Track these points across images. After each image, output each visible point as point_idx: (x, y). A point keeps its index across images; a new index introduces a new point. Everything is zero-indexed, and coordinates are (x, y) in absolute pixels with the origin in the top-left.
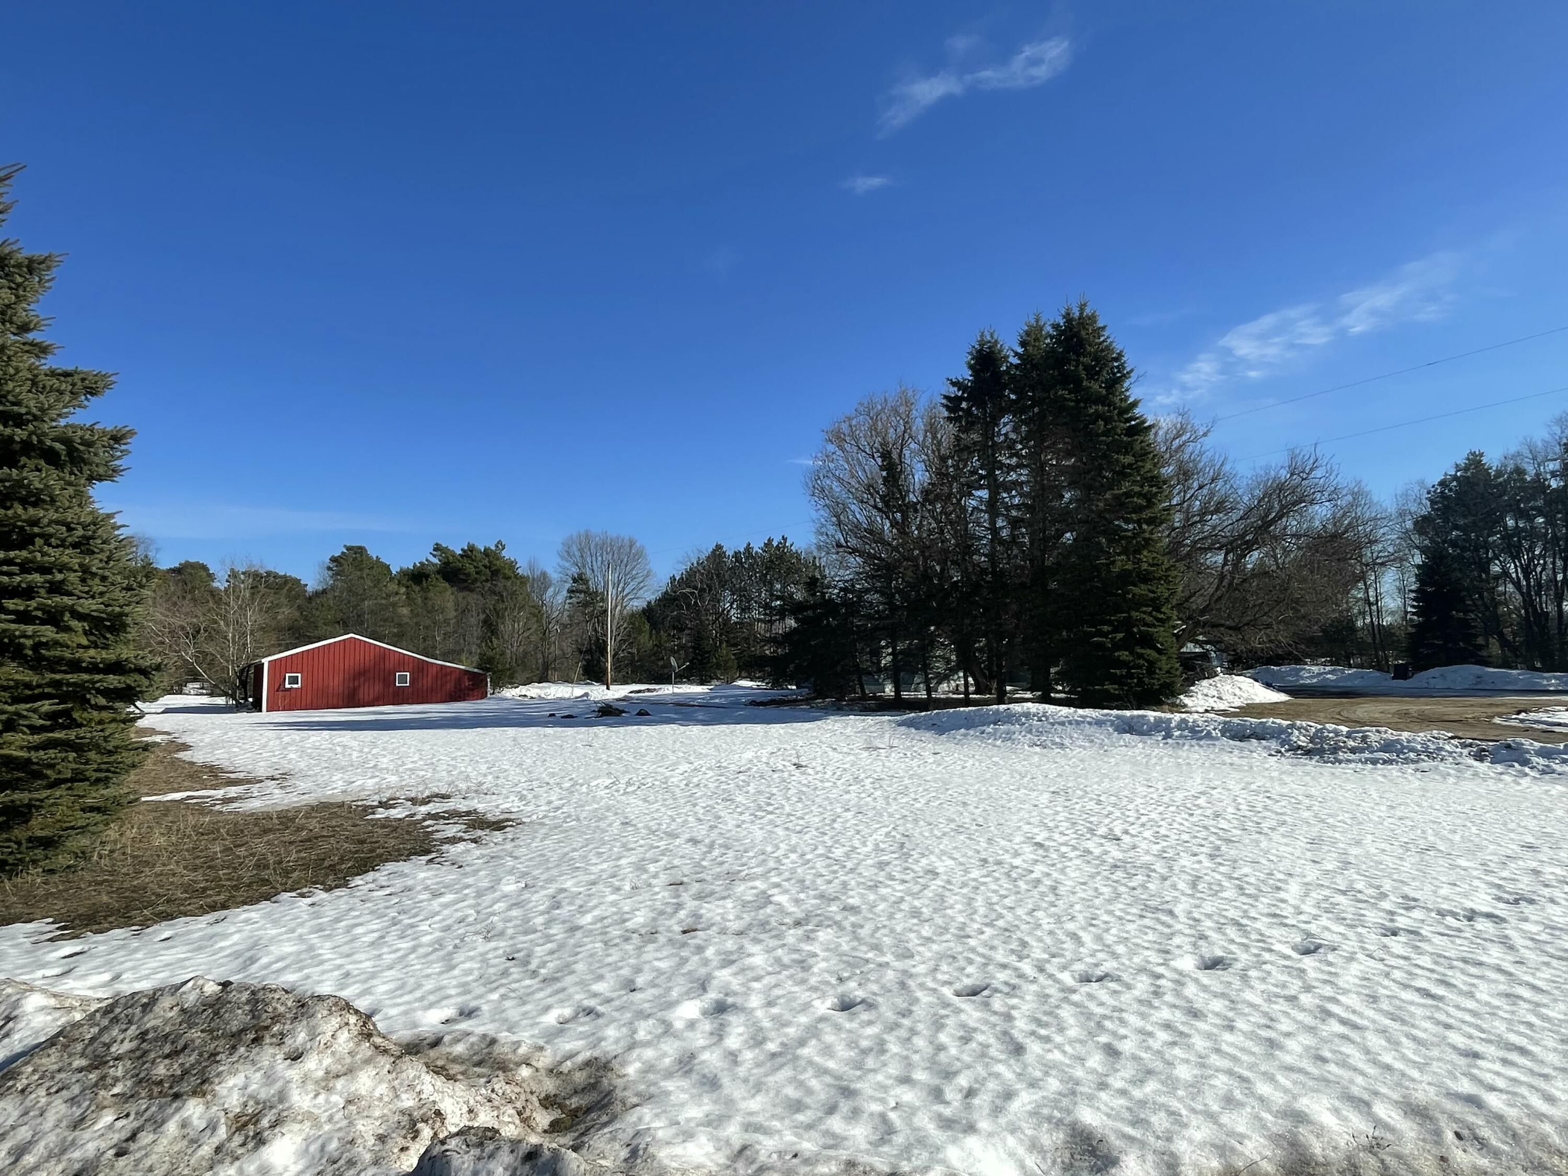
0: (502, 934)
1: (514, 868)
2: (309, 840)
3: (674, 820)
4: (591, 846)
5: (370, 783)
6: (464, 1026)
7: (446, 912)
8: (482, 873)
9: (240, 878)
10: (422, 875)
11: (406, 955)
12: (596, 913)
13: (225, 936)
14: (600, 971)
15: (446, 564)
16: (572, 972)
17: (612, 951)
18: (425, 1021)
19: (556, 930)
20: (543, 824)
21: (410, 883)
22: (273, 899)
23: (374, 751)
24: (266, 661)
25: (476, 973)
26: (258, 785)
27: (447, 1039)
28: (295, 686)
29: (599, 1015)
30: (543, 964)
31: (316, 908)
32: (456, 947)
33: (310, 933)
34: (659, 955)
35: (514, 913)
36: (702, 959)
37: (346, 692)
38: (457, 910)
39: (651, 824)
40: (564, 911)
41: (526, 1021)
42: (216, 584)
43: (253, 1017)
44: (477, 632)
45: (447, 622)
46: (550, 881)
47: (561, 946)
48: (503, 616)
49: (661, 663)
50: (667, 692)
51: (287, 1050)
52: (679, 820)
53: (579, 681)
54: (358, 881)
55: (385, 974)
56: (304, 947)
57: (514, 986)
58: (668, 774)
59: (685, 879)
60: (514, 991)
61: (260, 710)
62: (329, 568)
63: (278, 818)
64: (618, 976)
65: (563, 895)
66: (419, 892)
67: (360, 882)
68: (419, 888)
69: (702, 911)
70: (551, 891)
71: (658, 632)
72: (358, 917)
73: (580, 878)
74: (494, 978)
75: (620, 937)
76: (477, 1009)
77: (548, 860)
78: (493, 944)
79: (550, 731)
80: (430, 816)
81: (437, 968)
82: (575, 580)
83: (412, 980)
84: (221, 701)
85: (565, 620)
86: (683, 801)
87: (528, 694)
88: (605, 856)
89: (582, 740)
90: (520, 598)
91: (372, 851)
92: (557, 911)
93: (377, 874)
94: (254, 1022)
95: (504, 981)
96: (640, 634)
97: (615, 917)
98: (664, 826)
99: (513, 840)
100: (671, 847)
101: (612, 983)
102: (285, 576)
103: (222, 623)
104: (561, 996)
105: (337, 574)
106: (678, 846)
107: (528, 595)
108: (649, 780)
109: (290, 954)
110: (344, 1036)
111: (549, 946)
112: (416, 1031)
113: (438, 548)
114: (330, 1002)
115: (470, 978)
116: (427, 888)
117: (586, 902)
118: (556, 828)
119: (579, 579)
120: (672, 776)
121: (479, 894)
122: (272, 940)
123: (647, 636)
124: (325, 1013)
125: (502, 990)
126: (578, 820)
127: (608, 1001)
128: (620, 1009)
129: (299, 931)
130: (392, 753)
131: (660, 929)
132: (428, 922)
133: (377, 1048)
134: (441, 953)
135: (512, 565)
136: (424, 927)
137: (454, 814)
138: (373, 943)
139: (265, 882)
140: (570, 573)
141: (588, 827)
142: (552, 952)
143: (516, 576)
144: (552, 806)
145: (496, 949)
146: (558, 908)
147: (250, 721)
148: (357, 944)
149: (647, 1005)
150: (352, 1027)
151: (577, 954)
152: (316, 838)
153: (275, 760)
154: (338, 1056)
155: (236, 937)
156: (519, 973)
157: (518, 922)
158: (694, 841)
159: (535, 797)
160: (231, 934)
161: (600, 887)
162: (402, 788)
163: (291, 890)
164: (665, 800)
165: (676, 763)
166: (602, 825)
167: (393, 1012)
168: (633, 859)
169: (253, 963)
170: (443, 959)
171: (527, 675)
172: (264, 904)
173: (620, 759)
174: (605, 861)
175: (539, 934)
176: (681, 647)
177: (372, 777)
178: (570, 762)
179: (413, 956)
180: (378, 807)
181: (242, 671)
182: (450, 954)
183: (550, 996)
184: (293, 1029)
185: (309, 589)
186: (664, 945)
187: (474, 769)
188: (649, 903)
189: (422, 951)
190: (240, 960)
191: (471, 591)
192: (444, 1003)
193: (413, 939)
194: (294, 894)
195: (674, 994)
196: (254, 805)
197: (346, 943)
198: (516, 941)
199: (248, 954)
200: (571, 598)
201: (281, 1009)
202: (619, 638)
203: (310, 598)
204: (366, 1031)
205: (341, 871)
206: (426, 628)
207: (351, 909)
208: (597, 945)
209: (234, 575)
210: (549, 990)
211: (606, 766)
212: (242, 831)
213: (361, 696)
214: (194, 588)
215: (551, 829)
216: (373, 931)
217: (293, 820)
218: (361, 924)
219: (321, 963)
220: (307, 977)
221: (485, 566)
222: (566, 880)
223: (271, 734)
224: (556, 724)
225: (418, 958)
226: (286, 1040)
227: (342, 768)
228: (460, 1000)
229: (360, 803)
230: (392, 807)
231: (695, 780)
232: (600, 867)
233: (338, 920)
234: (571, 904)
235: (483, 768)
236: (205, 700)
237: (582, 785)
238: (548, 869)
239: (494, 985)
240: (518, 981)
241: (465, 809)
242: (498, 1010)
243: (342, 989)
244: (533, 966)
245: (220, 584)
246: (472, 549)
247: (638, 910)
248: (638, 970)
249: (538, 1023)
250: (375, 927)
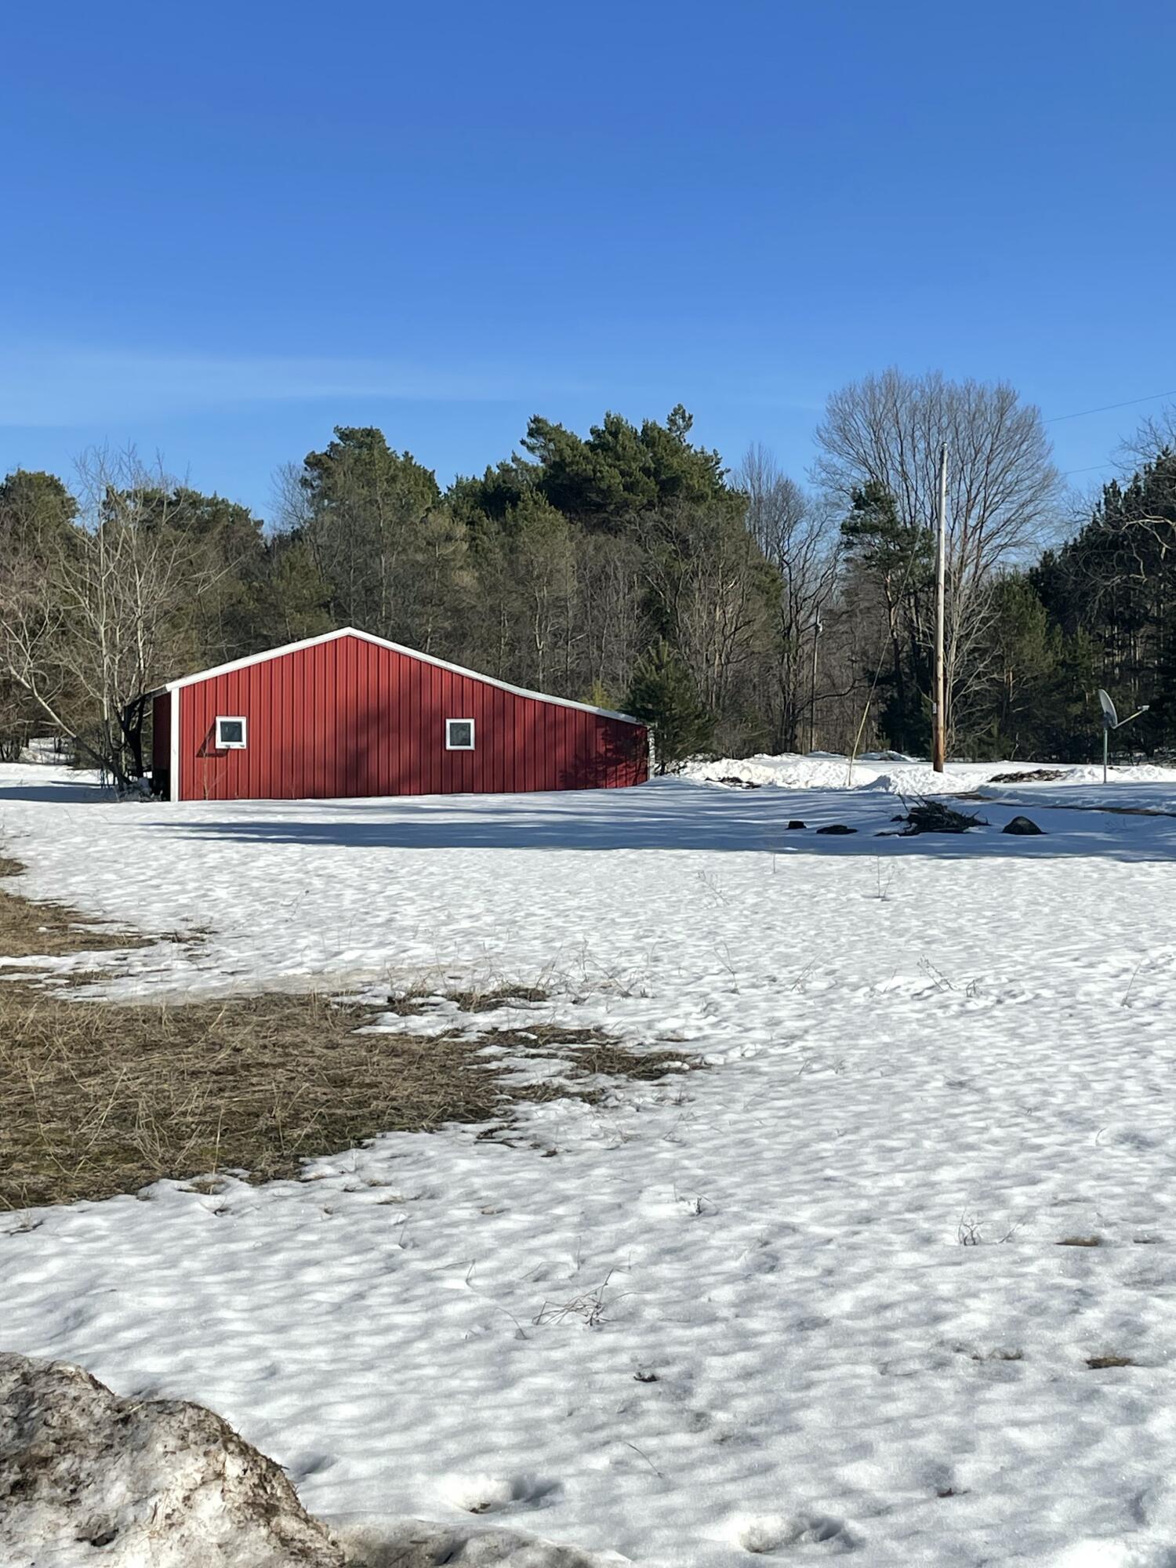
0: (630, 1317)
1: (674, 1166)
2: (232, 1071)
3: (1086, 1086)
4: (866, 1132)
5: (376, 958)
6: (520, 1522)
7: (506, 1253)
8: (600, 1172)
9: (83, 1139)
10: (463, 1165)
11: (407, 1343)
12: (866, 1290)
13: (33, 1261)
14: (870, 1435)
15: (557, 467)
16: (793, 1428)
17: (901, 1388)
18: (427, 1499)
19: (763, 1322)
20: (753, 1072)
21: (434, 1179)
22: (143, 1191)
23: (392, 890)
24: (174, 688)
25: (562, 1402)
26: (143, 951)
27: (474, 1548)
28: (235, 745)
29: (851, 1544)
30: (722, 1401)
31: (228, 1218)
32: (521, 1335)
33: (208, 1272)
34: (1024, 1414)
35: (665, 1270)
36: (1137, 1438)
37: (341, 760)
38: (532, 1251)
39: (1026, 1089)
40: (789, 1278)
41: (666, 1532)
42: (77, 522)
43: (20, 1435)
44: (628, 628)
45: (559, 605)
46: (759, 1202)
47: (773, 1361)
48: (689, 592)
49: (1076, 709)
50: (1088, 780)
51: (83, 1518)
52: (1098, 1087)
53: (864, 752)
54: (323, 1166)
55: (353, 1380)
56: (190, 1301)
57: (652, 1443)
58: (1077, 973)
59: (1106, 1233)
60: (645, 1455)
61: (166, 797)
62: (305, 483)
63: (176, 1020)
64: (910, 1452)
65: (787, 1241)
66: (452, 1203)
67: (329, 1170)
68: (453, 1194)
69: (1148, 1317)
70: (758, 1228)
71: (1069, 631)
72: (314, 1245)
73: (834, 1204)
74: (602, 1418)
75: (927, 1355)
76: (552, 1487)
77: (757, 1156)
78: (607, 1339)
79: (785, 860)
80: (496, 1036)
81: (472, 1378)
82: (860, 502)
83: (413, 1401)
84: (89, 777)
85: (838, 602)
86: (1112, 1041)
87: (744, 777)
88: (899, 1159)
89: (862, 884)
90: (727, 547)
91: (360, 1104)
92: (771, 1278)
93: (365, 1156)
94: (21, 1444)
95: (625, 1429)
96: (1020, 632)
97: (913, 1307)
98: (1058, 1099)
99: (679, 1102)
100: (1074, 1149)
101: (893, 1466)
102: (213, 502)
103: (85, 602)
104: (757, 1482)
105: (323, 495)
106: (1092, 1151)
107: (748, 539)
108: (1024, 985)
109: (160, 1313)
110: (211, 1503)
111: (742, 1358)
112: (405, 1518)
113: (538, 429)
114: (187, 1418)
115: (546, 1412)
116: (471, 1195)
117: (841, 1262)
118: (784, 1082)
119: (871, 498)
120: (1086, 979)
121: (589, 1220)
122: (127, 1279)
123: (1041, 640)
124: (173, 1443)
125: (618, 1451)
126: (840, 1066)
127: (880, 1511)
128: (909, 1534)
129: (187, 1264)
130: (428, 895)
131: (1029, 1349)
132: (465, 1273)
133: (285, 1541)
134: (490, 1345)
135: (708, 465)
136: (454, 1282)
137: (552, 1036)
138: (337, 1308)
139: (131, 1153)
140: (847, 482)
141: (863, 1085)
142: (747, 1374)
143: (718, 492)
144: (779, 1030)
145: (613, 1351)
146: (772, 1269)
147: (144, 818)
148: (302, 1307)
149: (979, 1536)
150: (231, 1485)
151: (809, 1385)
152: (247, 1067)
153: (183, 899)
154: (195, 1547)
155: (55, 1266)
156: (662, 1413)
157: (674, 1294)
158: (1138, 1142)
159: (739, 1008)
160: (47, 1258)
161: (881, 1229)
162: (440, 971)
163: (183, 1175)
164: (1065, 1035)
165: (1102, 949)
166: (899, 1083)
167: (361, 1468)
168: (970, 1170)
169: (80, 1325)
170: (489, 1359)
171: (739, 735)
172: (124, 1204)
173: (955, 933)
174: (897, 1169)
175: (719, 1327)
176: (1132, 669)
177: (381, 945)
178: (830, 932)
179: (422, 1345)
180: (385, 1009)
181: (129, 710)
182: (506, 1351)
183: (733, 1480)
184: (102, 1472)
185: (267, 532)
186: (1038, 1391)
187: (605, 938)
188: (1003, 1282)
189: (442, 1336)
190: (57, 1316)
191: (615, 531)
192: (482, 1462)
193: (428, 1308)
194: (185, 1184)
195: (1056, 1517)
196: (133, 991)
197: (280, 1301)
198: (663, 1337)
199: (73, 1305)
200: (849, 545)
201: (81, 1423)
202: (968, 646)
203: (268, 551)
204: (263, 1498)
205: (290, 1142)
206: (516, 619)
207: (300, 1228)
208: (862, 1369)
209: (111, 502)
210: (732, 1465)
211: (917, 945)
212: (99, 1044)
213: (373, 769)
214: (32, 528)
215: (771, 1084)
216: (341, 1281)
217: (202, 1027)
218: (317, 1263)
219: (221, 1339)
220: (187, 1367)
221: (646, 471)
222: (799, 1205)
223: (183, 846)
224: (803, 847)
225: (433, 1351)
226: (83, 1494)
227: (321, 922)
228: (515, 1459)
229: (345, 999)
230: (418, 1010)
231: (1149, 992)
232: (885, 1182)
233: (269, 1249)
234: (804, 1262)
235: (625, 937)
236: (60, 775)
237: (855, 988)
238: (756, 1176)
239: (602, 1435)
240: (659, 1433)
241: (575, 1026)
242: (604, 1498)
243: (256, 1403)
244: (697, 1403)
245: (87, 522)
246: (615, 428)
247: (975, 1295)
248: (964, 1445)
249: (694, 1542)
250: (348, 1271)
